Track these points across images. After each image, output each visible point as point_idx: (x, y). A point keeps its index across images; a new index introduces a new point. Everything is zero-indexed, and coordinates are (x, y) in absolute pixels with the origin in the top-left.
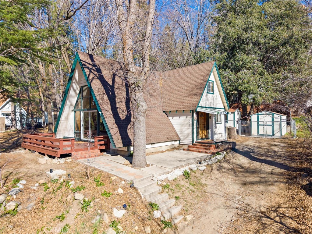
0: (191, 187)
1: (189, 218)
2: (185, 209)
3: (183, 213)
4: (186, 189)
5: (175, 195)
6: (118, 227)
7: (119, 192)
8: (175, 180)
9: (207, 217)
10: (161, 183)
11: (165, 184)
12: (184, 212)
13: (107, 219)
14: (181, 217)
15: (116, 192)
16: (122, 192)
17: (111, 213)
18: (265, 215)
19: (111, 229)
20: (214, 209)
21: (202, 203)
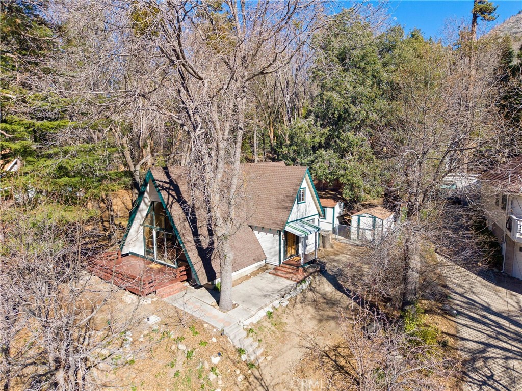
0: (273, 328)
1: (269, 358)
2: (266, 350)
3: (264, 354)
4: (268, 330)
5: (259, 338)
6: (217, 371)
7: (213, 341)
8: (258, 322)
9: (282, 357)
10: (246, 327)
11: (250, 327)
12: (266, 354)
13: (207, 366)
14: (263, 358)
15: (210, 340)
16: (216, 341)
17: (209, 361)
18: (326, 354)
19: (211, 373)
20: (290, 349)
21: (281, 344)
